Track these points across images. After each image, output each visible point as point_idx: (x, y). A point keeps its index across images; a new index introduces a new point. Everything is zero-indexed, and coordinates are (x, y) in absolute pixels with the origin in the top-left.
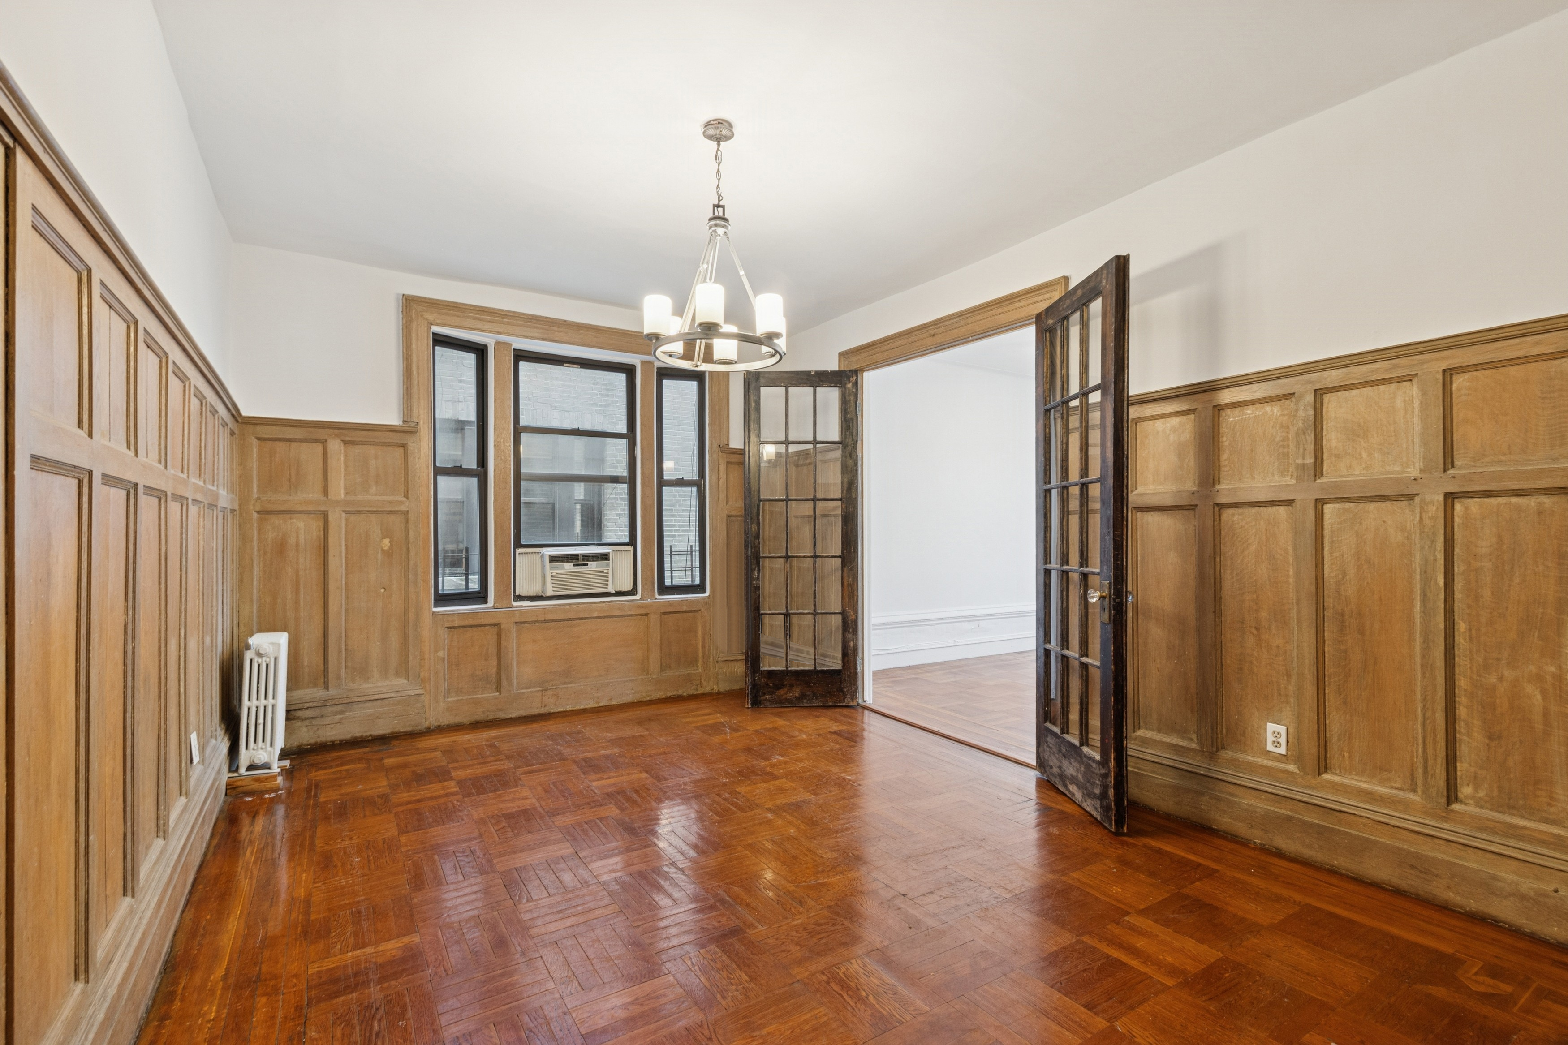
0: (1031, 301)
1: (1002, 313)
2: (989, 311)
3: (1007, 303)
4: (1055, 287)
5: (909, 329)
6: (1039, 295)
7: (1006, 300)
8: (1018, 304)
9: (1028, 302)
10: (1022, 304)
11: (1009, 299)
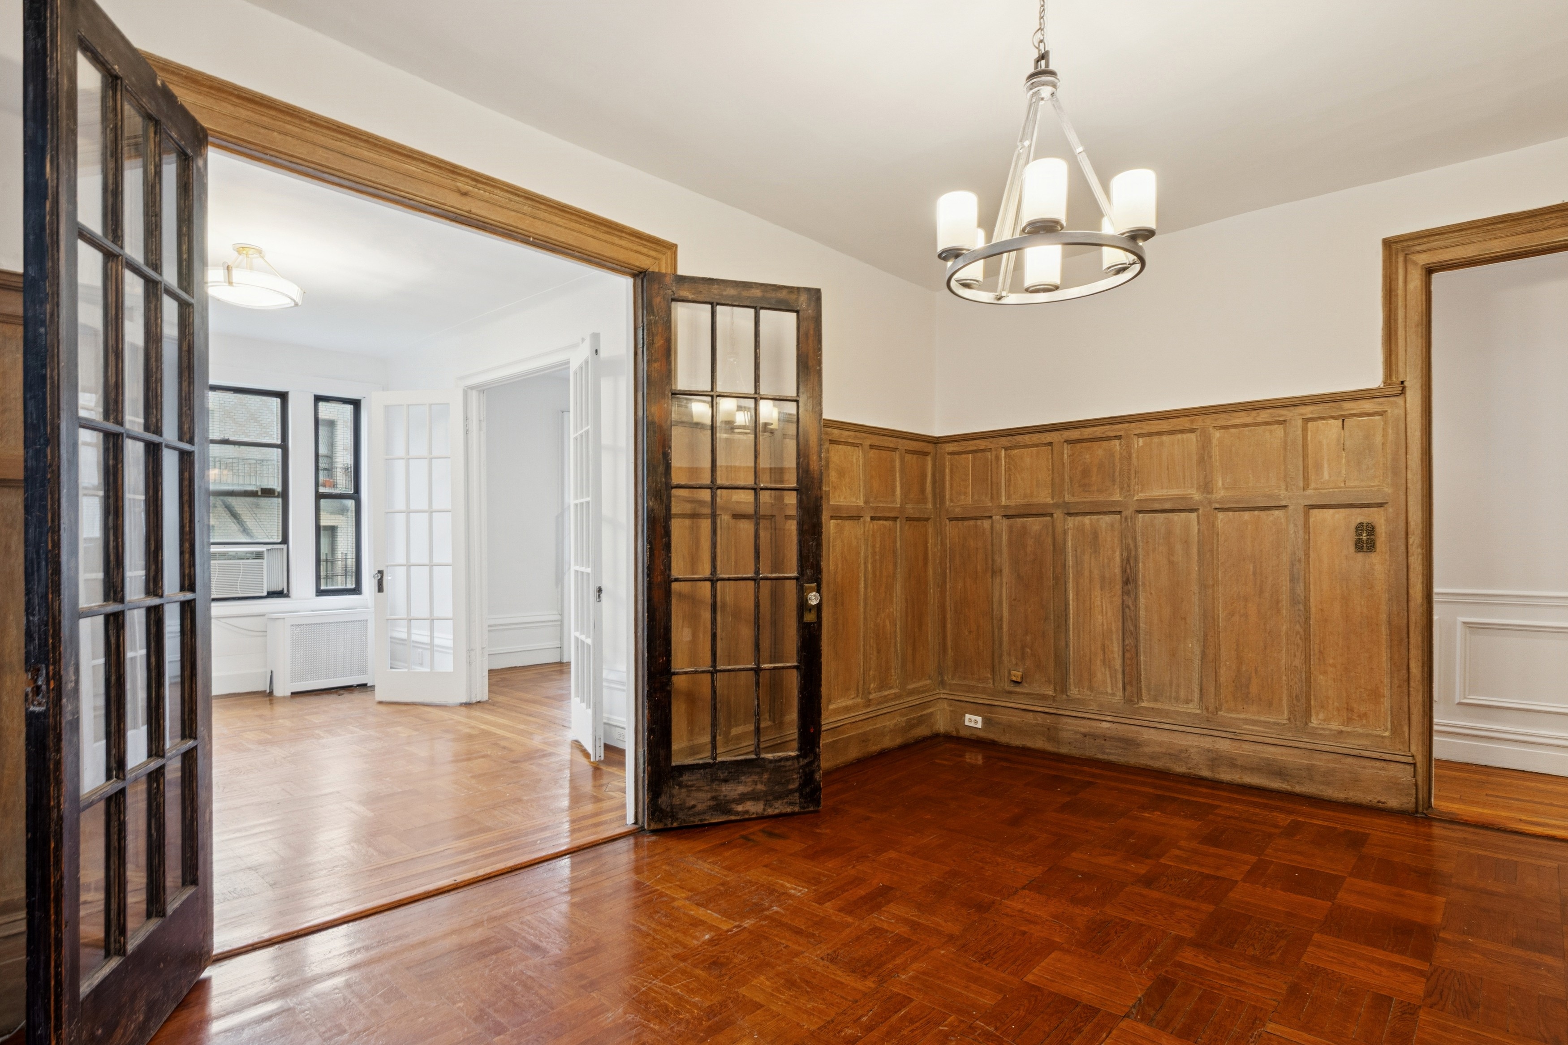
0: (635, 247)
1: (593, 237)
2: (576, 222)
3: (604, 228)
4: (664, 250)
5: (411, 150)
6: (645, 246)
7: (605, 226)
8: (616, 240)
9: (630, 245)
10: (623, 243)
11: (610, 227)
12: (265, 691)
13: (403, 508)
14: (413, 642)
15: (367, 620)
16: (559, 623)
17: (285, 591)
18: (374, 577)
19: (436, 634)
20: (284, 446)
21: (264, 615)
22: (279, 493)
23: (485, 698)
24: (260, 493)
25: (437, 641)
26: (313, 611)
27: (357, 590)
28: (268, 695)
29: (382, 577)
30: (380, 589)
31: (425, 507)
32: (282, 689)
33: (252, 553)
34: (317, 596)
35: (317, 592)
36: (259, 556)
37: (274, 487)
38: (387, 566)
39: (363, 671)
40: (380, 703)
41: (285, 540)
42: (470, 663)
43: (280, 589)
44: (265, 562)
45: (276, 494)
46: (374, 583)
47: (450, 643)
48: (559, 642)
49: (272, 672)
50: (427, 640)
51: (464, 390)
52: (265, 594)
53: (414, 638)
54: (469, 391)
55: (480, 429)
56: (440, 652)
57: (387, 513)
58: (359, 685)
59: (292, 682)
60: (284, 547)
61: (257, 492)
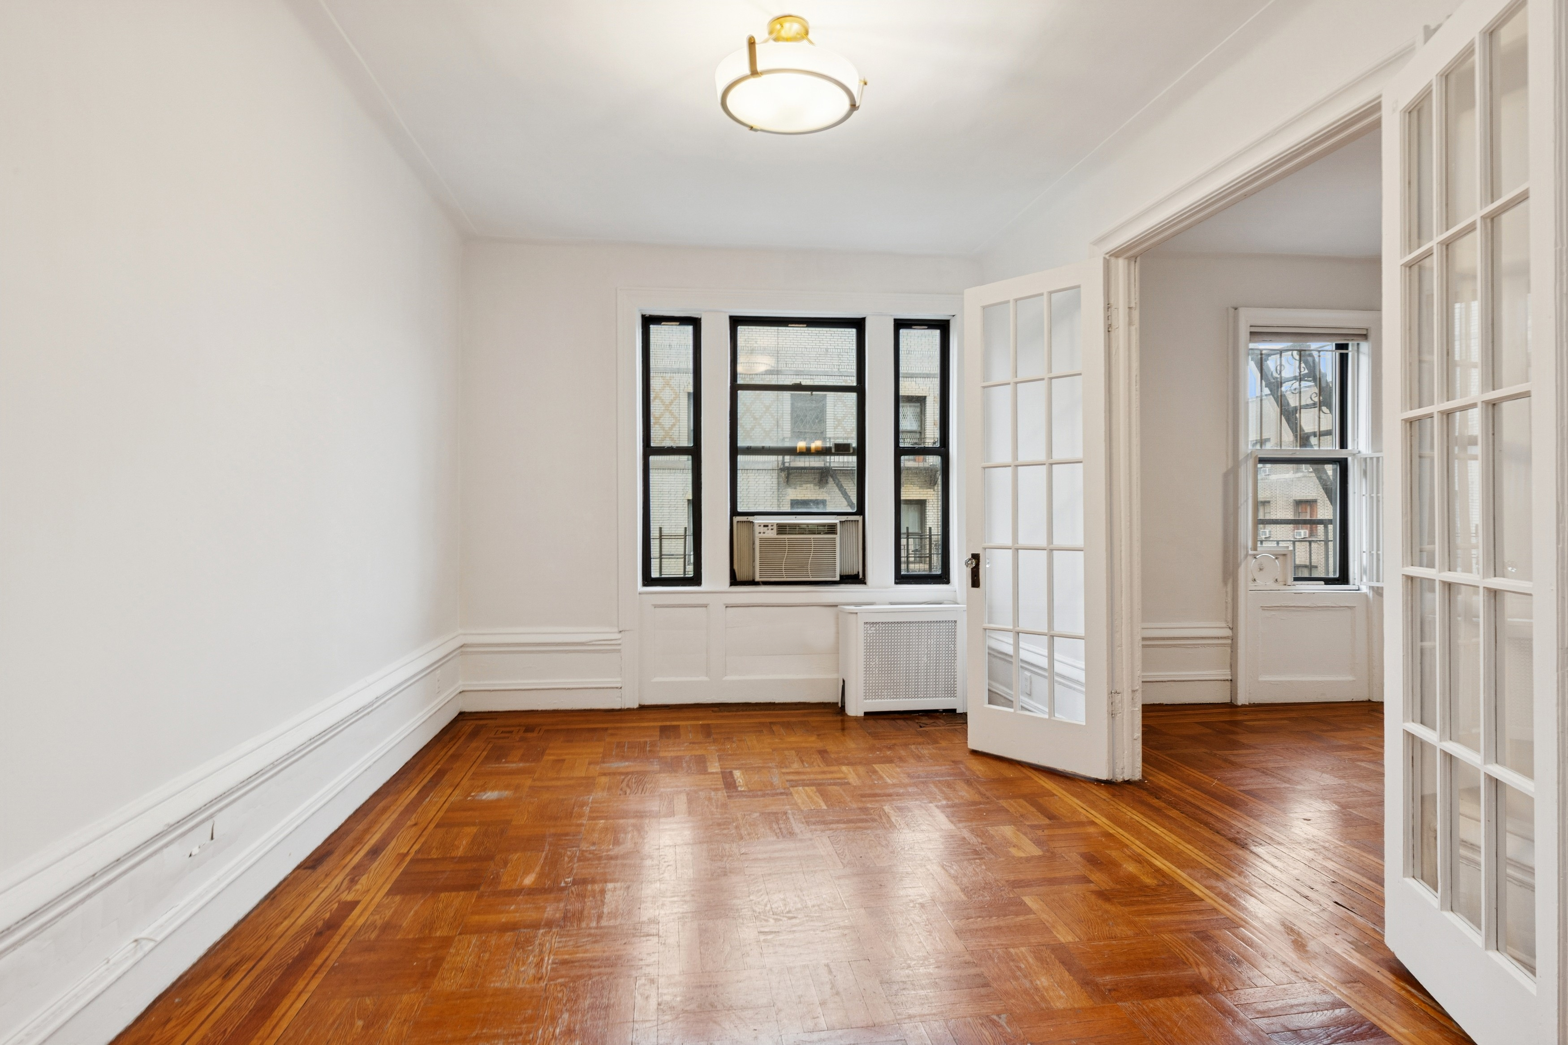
12: (838, 703)
13: (1008, 459)
14: (1022, 660)
15: (955, 622)
16: (1229, 641)
17: (861, 576)
18: (967, 564)
19: (1057, 656)
20: (860, 389)
21: (837, 606)
22: (854, 449)
23: (1138, 776)
24: (833, 451)
25: (1058, 668)
26: (892, 604)
27: (944, 578)
28: (837, 709)
29: (978, 564)
30: (975, 582)
31: (1042, 457)
32: (855, 708)
33: (823, 525)
34: (896, 583)
35: (896, 578)
36: (831, 529)
37: (849, 441)
38: (985, 549)
39: (951, 692)
40: (975, 753)
41: (861, 510)
42: (1112, 715)
43: (855, 572)
44: (837, 537)
45: (851, 451)
46: (967, 573)
47: (1081, 676)
48: (1228, 672)
49: (844, 681)
50: (1044, 662)
51: (1105, 258)
52: (838, 578)
53: (1023, 655)
54: (1113, 260)
55: (1130, 323)
56: (1064, 685)
57: (984, 468)
58: (945, 711)
59: (866, 699)
60: (859, 518)
61: (830, 448)
